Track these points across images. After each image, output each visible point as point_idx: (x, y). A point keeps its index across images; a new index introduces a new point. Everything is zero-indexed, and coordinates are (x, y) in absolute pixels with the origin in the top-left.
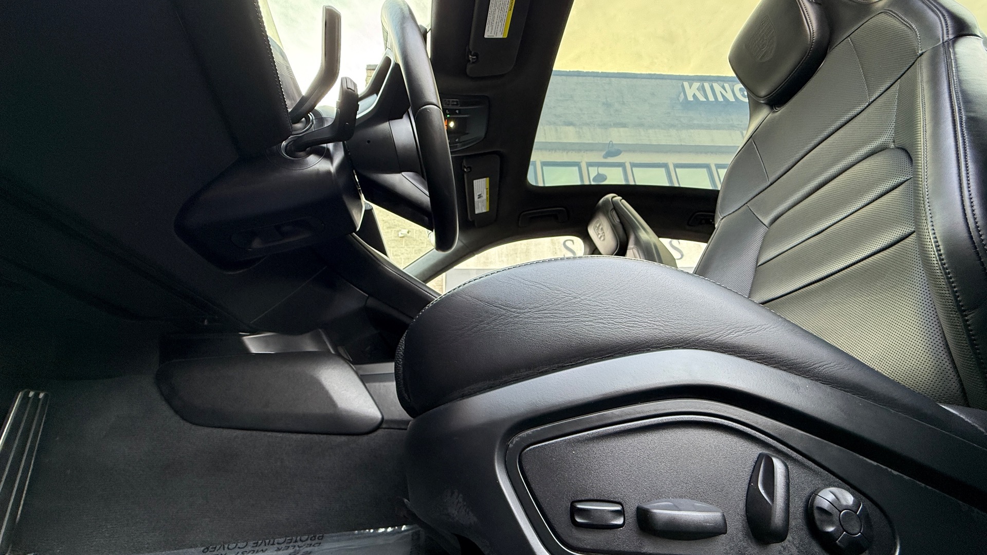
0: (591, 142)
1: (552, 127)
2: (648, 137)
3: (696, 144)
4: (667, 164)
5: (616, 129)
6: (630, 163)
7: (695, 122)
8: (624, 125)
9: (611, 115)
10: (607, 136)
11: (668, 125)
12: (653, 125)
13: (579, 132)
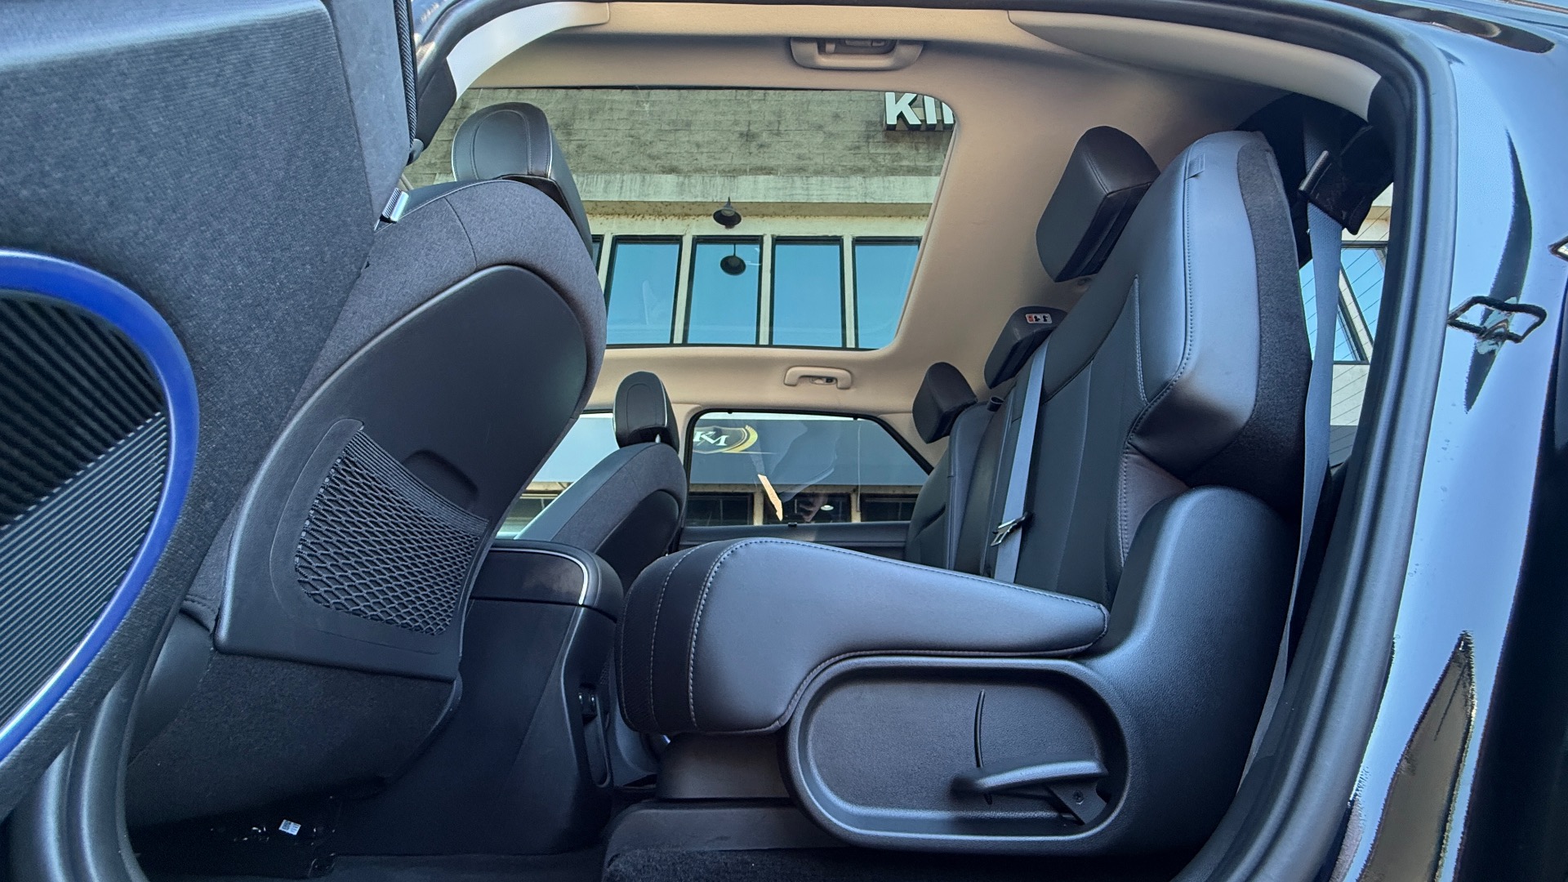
0: (699, 200)
1: (638, 177)
2: (807, 189)
3: (894, 202)
4: (841, 237)
5: (751, 178)
6: (773, 236)
7: (905, 163)
8: (768, 171)
9: (750, 153)
10: (731, 190)
11: (850, 169)
12: (823, 169)
13: (683, 183)
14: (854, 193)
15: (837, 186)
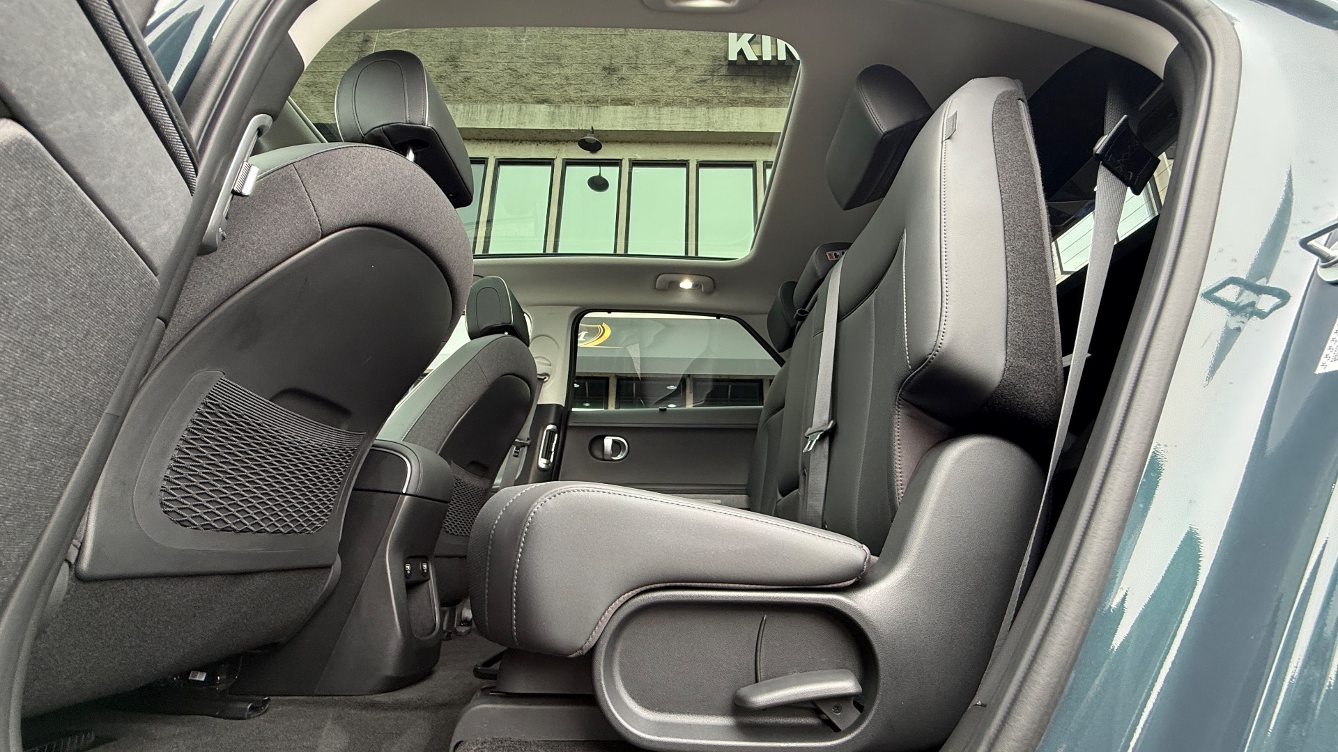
0: (567, 128)
1: (516, 106)
2: (659, 119)
3: (733, 131)
4: (687, 161)
5: (611, 108)
6: (630, 160)
7: (743, 95)
8: (626, 102)
9: (612, 85)
10: (594, 120)
11: (697, 100)
12: (674, 100)
13: (554, 113)
14: (698, 123)
15: (685, 115)
